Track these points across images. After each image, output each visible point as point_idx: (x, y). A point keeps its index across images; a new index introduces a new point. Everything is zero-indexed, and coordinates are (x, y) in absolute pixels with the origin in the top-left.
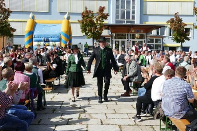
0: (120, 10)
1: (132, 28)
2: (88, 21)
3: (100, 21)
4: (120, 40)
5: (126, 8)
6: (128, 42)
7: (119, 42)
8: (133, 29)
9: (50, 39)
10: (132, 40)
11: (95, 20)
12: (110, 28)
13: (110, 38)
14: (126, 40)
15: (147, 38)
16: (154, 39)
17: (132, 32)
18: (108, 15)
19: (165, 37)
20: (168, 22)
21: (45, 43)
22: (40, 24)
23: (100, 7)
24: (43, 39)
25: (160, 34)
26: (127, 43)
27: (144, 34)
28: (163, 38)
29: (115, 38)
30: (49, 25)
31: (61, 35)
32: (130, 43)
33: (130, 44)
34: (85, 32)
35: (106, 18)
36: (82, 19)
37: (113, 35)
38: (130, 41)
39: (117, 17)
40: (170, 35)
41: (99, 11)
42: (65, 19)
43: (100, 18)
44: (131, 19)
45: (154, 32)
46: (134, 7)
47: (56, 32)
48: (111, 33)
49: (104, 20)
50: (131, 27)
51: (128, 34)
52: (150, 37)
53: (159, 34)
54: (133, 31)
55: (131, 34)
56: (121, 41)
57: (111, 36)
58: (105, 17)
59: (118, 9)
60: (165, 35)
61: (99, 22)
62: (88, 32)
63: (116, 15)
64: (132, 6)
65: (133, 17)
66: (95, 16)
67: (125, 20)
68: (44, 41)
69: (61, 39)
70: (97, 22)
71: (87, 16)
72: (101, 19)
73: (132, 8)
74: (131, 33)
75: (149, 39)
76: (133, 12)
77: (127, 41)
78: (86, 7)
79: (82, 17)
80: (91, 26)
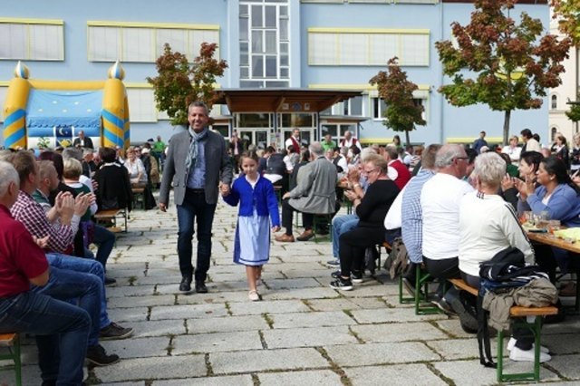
0: (250, 54)
1: (284, 99)
2: (175, 79)
3: (206, 81)
4: (254, 130)
5: (264, 51)
6: (274, 133)
7: (249, 134)
8: (285, 102)
9: (73, 129)
10: (283, 130)
11: (191, 77)
12: (227, 100)
13: (227, 126)
14: (268, 130)
15: (321, 124)
16: (339, 125)
17: (284, 108)
18: (223, 65)
19: (363, 120)
20: (372, 82)
21: (61, 141)
22: (45, 91)
23: (204, 46)
24: (54, 129)
25: (352, 113)
26: (272, 137)
27: (312, 114)
28: (359, 124)
29: (241, 126)
30: (68, 94)
31: (102, 118)
32: (278, 136)
33: (279, 141)
34: (167, 108)
35: (220, 73)
36: (158, 75)
37: (235, 118)
38: (279, 131)
39: (244, 73)
40: (376, 116)
41: (202, 54)
42: (110, 77)
43: (204, 71)
44: (278, 78)
45: (336, 109)
46: (284, 47)
47: (89, 110)
48: (229, 113)
49: (216, 78)
50: (280, 96)
51: (272, 115)
52: (329, 120)
53: (349, 113)
54: (286, 107)
55: (281, 113)
56: (256, 133)
57: (231, 120)
58: (217, 69)
59: (244, 53)
60: (363, 116)
61: (202, 83)
62: (175, 107)
63: (241, 69)
64: (281, 44)
65: (284, 73)
66: (191, 68)
67: (265, 80)
68: (58, 135)
69: (103, 128)
70: (197, 82)
71: (172, 68)
72: (207, 76)
73: (281, 51)
74: (281, 110)
75: (326, 126)
76: (284, 61)
77: (272, 131)
78: (167, 45)
79: (159, 72)
80: (182, 94)
